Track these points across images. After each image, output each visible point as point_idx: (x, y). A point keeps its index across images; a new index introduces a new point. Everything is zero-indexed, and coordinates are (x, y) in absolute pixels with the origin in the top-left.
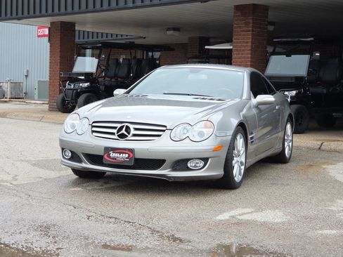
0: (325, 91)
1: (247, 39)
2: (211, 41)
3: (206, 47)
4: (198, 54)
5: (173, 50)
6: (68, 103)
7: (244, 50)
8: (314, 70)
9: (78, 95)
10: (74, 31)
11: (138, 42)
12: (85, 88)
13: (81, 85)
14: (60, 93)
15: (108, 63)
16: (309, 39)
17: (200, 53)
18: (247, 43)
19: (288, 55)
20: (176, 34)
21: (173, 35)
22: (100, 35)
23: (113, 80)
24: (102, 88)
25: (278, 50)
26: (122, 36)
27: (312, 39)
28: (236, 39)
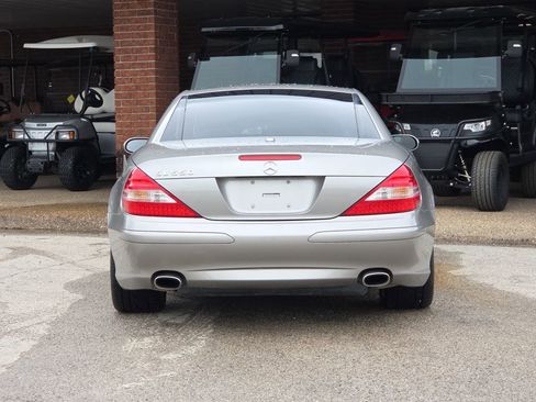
1: (146, 28)
3: (26, 46)
7: (138, 51)
16: (274, 28)
18: (145, 36)
27: (280, 27)
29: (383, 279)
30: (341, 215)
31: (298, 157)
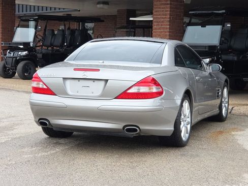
0: (236, 58)
1: (166, 11)
2: (137, 12)
3: (131, 19)
4: (125, 25)
5: (103, 21)
6: (9, 69)
7: (163, 22)
8: (226, 39)
9: (17, 62)
10: (15, 5)
11: (74, 14)
12: (24, 56)
13: (20, 53)
14: (2, 61)
15: (44, 34)
17: (127, 24)
18: (166, 15)
19: (203, 25)
20: (106, 7)
21: (103, 8)
22: (40, 8)
23: (50, 48)
24: (40, 56)
25: (193, 21)
26: (59, 9)
27: (224, 11)
28: (156, 11)
29: (136, 130)
30: (115, 98)
31: (98, 70)
